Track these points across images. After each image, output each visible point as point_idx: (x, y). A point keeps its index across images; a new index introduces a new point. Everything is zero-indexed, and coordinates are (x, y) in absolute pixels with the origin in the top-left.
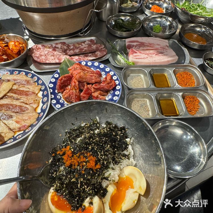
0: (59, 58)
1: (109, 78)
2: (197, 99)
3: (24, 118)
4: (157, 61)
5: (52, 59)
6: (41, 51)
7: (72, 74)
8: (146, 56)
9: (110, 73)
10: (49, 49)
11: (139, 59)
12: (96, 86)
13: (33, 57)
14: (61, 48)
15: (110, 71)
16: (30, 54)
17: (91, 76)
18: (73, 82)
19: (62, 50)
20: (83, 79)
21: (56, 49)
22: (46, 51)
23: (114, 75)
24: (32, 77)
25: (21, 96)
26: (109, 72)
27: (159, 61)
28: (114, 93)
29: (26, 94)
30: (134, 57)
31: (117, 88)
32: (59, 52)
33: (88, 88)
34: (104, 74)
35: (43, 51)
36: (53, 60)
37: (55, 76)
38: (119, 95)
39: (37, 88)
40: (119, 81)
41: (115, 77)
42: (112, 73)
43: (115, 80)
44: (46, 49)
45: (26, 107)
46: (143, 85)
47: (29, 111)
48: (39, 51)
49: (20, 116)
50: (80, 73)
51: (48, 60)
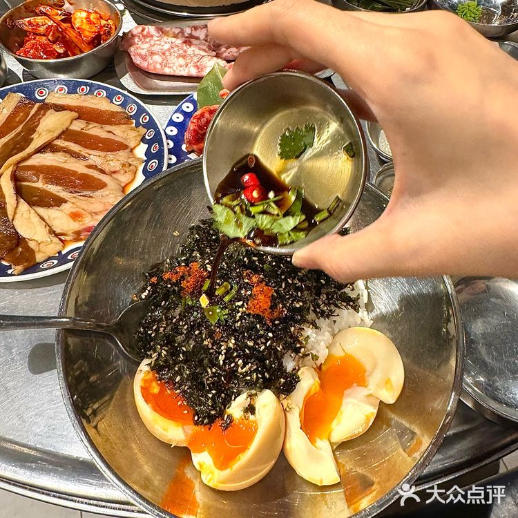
0: (198, 64)
3: (93, 207)
5: (181, 66)
6: (152, 42)
10: (174, 40)
13: (131, 54)
14: (206, 41)
16: (125, 47)
19: (207, 44)
21: (192, 40)
22: (166, 43)
24: (124, 105)
25: (90, 152)
32: (200, 49)
35: (158, 42)
36: (182, 69)
37: (184, 108)
44: (165, 39)
45: (98, 179)
48: (147, 42)
51: (169, 67)
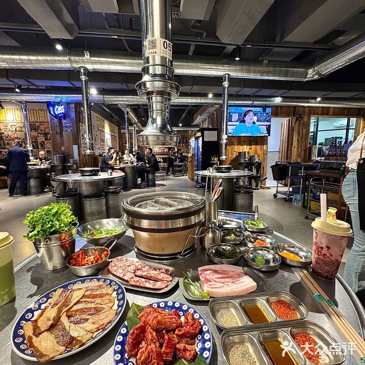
1: (190, 318)
2: (311, 338)
3: (101, 318)
4: (235, 290)
7: (144, 322)
8: (222, 285)
9: (190, 311)
11: (214, 288)
12: (180, 331)
15: (189, 308)
17: (171, 318)
18: (149, 333)
20: (162, 325)
23: (195, 312)
24: (104, 282)
25: (95, 299)
26: (187, 310)
27: (236, 290)
28: (203, 337)
29: (101, 296)
30: (209, 286)
31: (204, 330)
33: (169, 339)
34: (182, 314)
37: (122, 331)
38: (210, 338)
39: (111, 289)
40: (203, 319)
41: (196, 314)
42: (191, 311)
43: (198, 319)
45: (101, 307)
46: (237, 323)
47: (105, 310)
49: (96, 318)
50: (157, 317)
